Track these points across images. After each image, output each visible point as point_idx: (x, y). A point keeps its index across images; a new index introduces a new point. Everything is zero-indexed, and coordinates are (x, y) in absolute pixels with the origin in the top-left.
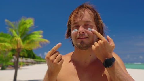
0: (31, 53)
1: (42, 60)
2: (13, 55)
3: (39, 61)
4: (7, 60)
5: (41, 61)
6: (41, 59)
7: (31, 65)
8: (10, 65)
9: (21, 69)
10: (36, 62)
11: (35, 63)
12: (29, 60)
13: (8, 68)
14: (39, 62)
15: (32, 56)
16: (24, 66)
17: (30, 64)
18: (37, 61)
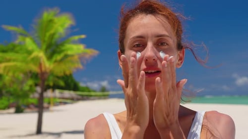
0: (70, 81)
1: (93, 93)
2: (36, 85)
3: (87, 96)
4: (26, 95)
5: (91, 96)
6: (89, 91)
7: (71, 103)
8: (32, 104)
9: (52, 111)
10: (79, 97)
11: (78, 100)
12: (67, 93)
13: (28, 110)
14: (85, 97)
15: (72, 86)
16: (56, 104)
17: (68, 101)
18: (82, 96)
